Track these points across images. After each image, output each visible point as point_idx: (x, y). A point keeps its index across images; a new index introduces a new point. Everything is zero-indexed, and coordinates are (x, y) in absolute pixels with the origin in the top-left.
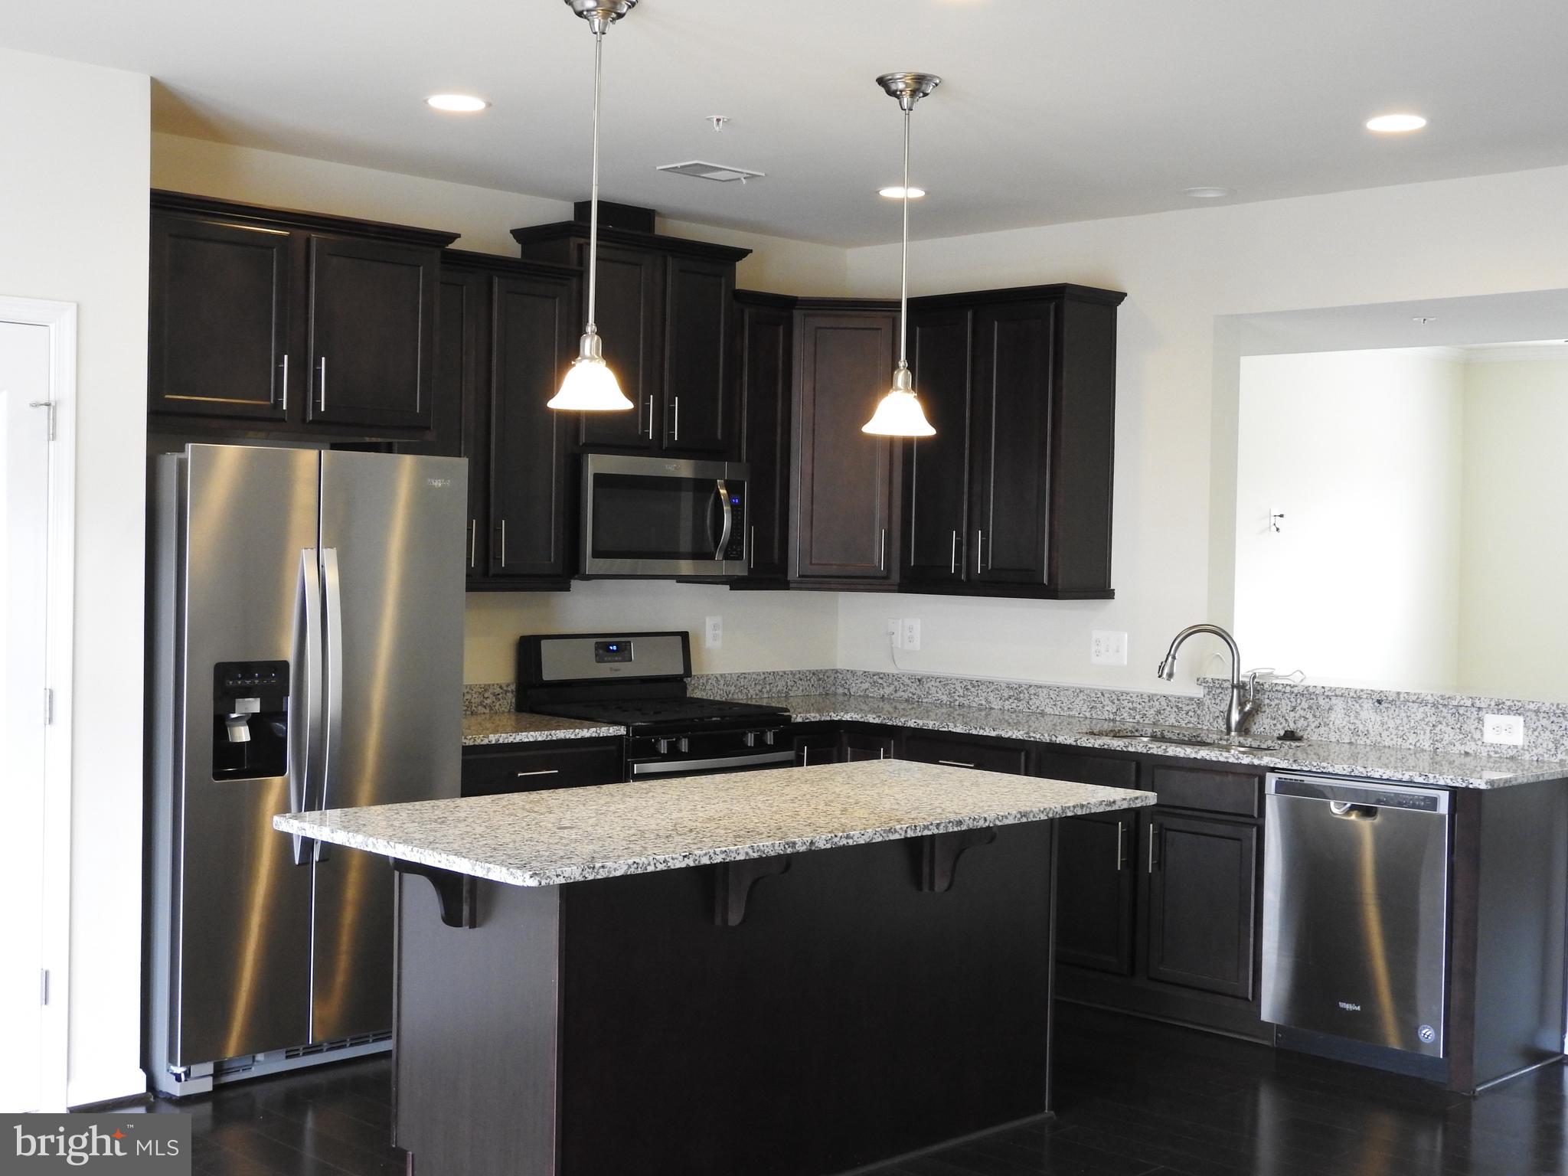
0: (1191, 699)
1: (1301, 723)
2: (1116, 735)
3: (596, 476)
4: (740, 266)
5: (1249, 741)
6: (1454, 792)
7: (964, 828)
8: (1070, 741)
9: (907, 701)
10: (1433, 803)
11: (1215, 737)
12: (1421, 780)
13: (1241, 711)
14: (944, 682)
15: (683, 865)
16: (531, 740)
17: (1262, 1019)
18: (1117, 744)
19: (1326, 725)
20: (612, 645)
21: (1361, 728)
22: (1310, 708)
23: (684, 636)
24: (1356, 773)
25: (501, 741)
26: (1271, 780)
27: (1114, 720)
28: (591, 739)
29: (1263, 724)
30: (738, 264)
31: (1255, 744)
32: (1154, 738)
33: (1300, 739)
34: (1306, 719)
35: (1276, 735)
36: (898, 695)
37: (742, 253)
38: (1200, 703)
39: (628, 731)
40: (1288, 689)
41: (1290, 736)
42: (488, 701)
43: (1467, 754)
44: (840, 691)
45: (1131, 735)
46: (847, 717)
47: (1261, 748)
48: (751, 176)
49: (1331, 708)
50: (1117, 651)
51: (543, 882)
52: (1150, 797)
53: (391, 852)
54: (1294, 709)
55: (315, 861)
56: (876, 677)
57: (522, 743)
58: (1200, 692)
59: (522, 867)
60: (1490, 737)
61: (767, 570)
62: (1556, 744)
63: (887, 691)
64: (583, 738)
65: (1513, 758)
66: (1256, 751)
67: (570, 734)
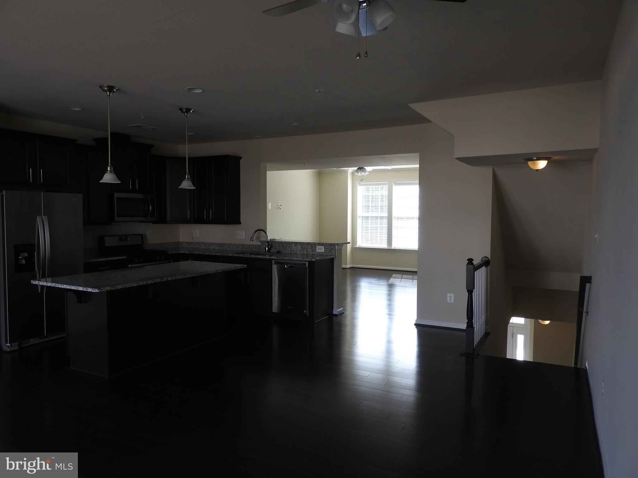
0: (258, 245)
1: (281, 249)
2: (242, 253)
3: (117, 198)
4: (152, 149)
5: (270, 254)
6: (309, 262)
7: (203, 274)
8: (231, 255)
9: (196, 248)
10: (305, 264)
11: (263, 253)
12: (303, 260)
13: (268, 248)
14: (205, 244)
15: (136, 285)
16: (102, 260)
17: (273, 311)
18: (241, 255)
19: (286, 250)
20: (123, 238)
21: (293, 250)
22: (282, 246)
23: (142, 235)
24: (290, 259)
25: (94, 261)
26: (273, 262)
27: (242, 251)
28: (118, 259)
29: (273, 250)
31: (271, 254)
32: (250, 254)
33: (281, 253)
34: (282, 248)
35: (275, 252)
36: (194, 247)
37: (152, 146)
38: (260, 246)
39: (127, 257)
40: (278, 242)
41: (279, 252)
42: (92, 252)
43: (313, 254)
44: (181, 246)
45: (246, 253)
46: (182, 252)
47: (272, 255)
48: (152, 129)
49: (286, 246)
50: (242, 235)
51: (101, 291)
52: (245, 266)
53: (62, 287)
54: (279, 246)
55: (45, 291)
56: (189, 243)
57: (100, 261)
58: (260, 244)
59: (96, 288)
60: (317, 251)
61: (161, 219)
62: (330, 251)
63: (192, 246)
64: (116, 259)
65: (322, 255)
66: (270, 256)
67: (112, 259)
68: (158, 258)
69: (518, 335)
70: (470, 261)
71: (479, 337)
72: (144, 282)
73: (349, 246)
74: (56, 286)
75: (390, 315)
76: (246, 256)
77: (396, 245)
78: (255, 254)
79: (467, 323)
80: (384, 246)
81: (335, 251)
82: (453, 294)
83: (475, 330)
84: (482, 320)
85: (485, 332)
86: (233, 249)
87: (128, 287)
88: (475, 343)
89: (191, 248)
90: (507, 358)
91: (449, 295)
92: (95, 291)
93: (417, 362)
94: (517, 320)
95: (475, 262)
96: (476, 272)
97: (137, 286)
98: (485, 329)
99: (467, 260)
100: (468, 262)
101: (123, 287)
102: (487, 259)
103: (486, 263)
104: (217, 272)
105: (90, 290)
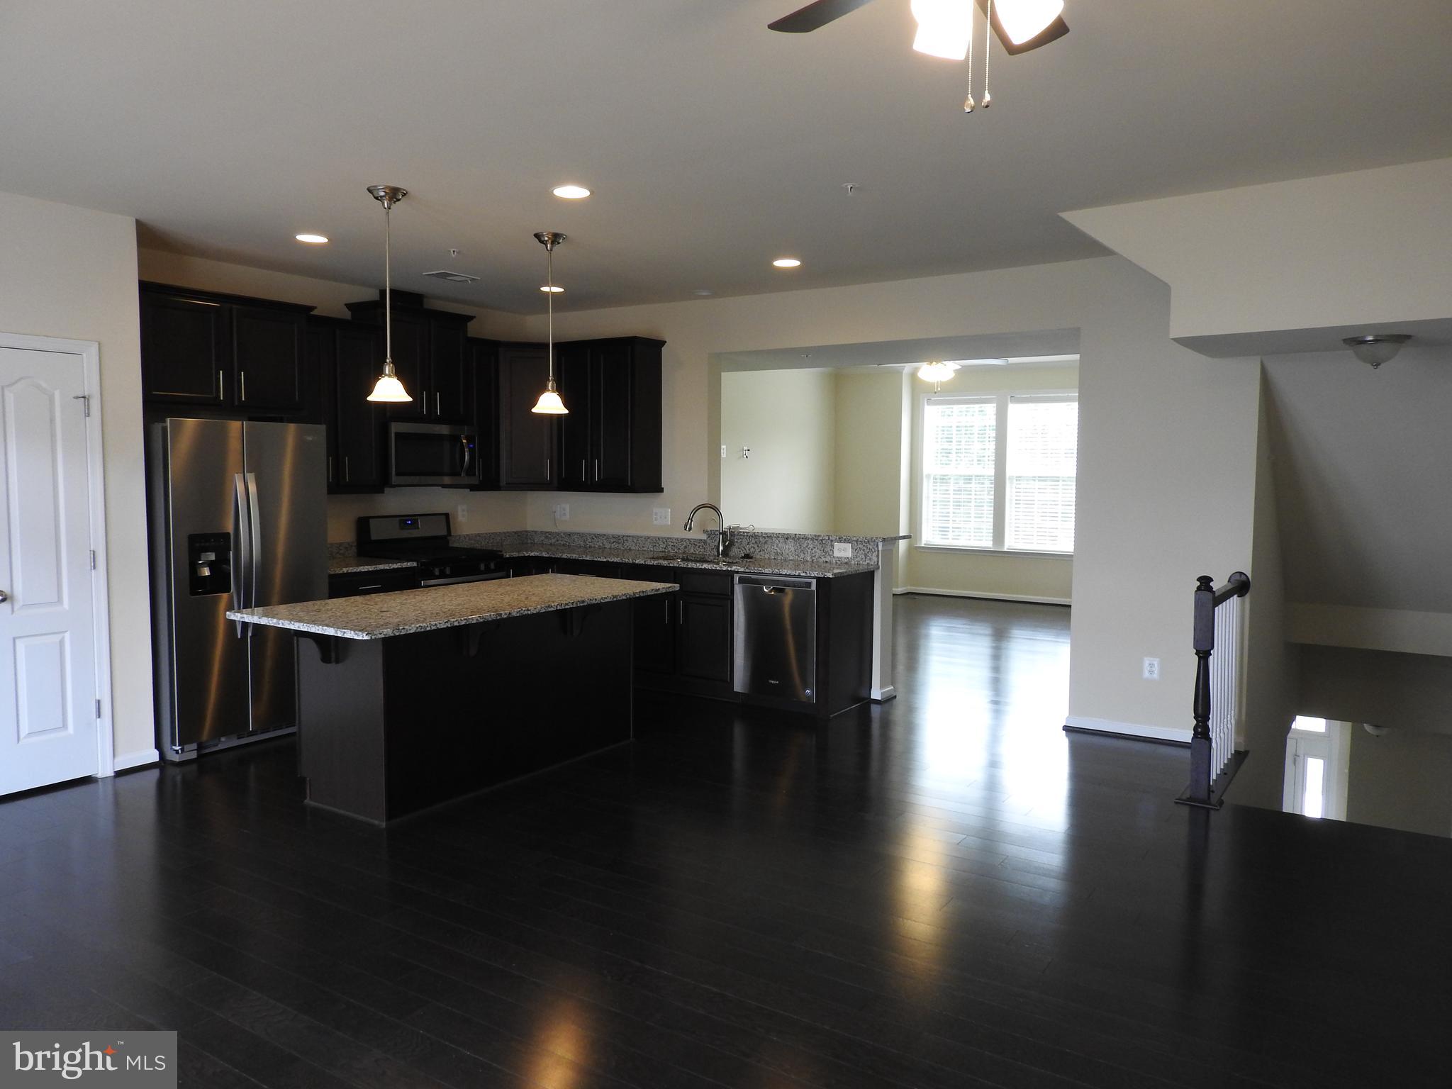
0: (700, 540)
1: (752, 550)
2: (665, 558)
3: (397, 434)
4: (470, 324)
5: (727, 559)
6: (819, 579)
7: (585, 604)
8: (642, 562)
9: (563, 545)
10: (809, 585)
11: (712, 558)
12: (804, 574)
13: (724, 546)
14: (581, 535)
15: (445, 626)
16: (366, 570)
17: (735, 690)
18: (665, 563)
19: (763, 550)
20: (408, 521)
21: (779, 551)
22: (756, 543)
23: (447, 515)
24: (776, 572)
25: (350, 571)
26: (736, 578)
27: (664, 552)
28: (398, 568)
29: (735, 551)
30: (469, 324)
31: (730, 561)
32: (683, 559)
33: (751, 558)
34: (754, 548)
35: (740, 556)
36: (558, 542)
37: (471, 318)
38: (705, 542)
39: (418, 564)
40: (746, 534)
41: (747, 556)
42: (341, 552)
43: (826, 562)
44: (529, 541)
45: (672, 559)
46: (532, 554)
47: (732, 563)
48: (473, 280)
49: (766, 543)
50: (666, 518)
51: (373, 637)
52: (677, 587)
53: (292, 627)
54: (748, 544)
55: (250, 634)
56: (547, 534)
57: (361, 572)
58: (704, 537)
59: (362, 630)
60: (837, 554)
61: (489, 482)
62: (866, 556)
63: (553, 541)
64: (394, 569)
65: (846, 563)
66: (730, 564)
67: (386, 567)
68: (482, 567)
69: (1309, 759)
70: (1205, 582)
71: (1222, 760)
72: (462, 619)
73: (902, 544)
74: (279, 624)
75: (996, 702)
76: (674, 564)
77: (1013, 542)
78: (696, 561)
79: (1195, 729)
80: (986, 543)
81: (878, 556)
82: (1158, 659)
83: (1214, 745)
84: (1229, 722)
85: (1235, 751)
86: (644, 549)
87: (428, 629)
88: (1214, 776)
89: (551, 544)
90: (1284, 811)
91: (1147, 661)
92: (360, 638)
93: (1069, 815)
94: (1306, 724)
95: (1216, 585)
96: (1216, 609)
97: (448, 627)
98: (1236, 743)
99: (1198, 580)
100: (1198, 584)
101: (419, 630)
102: (1243, 578)
103: (1240, 586)
104: (615, 599)
105: (349, 634)
